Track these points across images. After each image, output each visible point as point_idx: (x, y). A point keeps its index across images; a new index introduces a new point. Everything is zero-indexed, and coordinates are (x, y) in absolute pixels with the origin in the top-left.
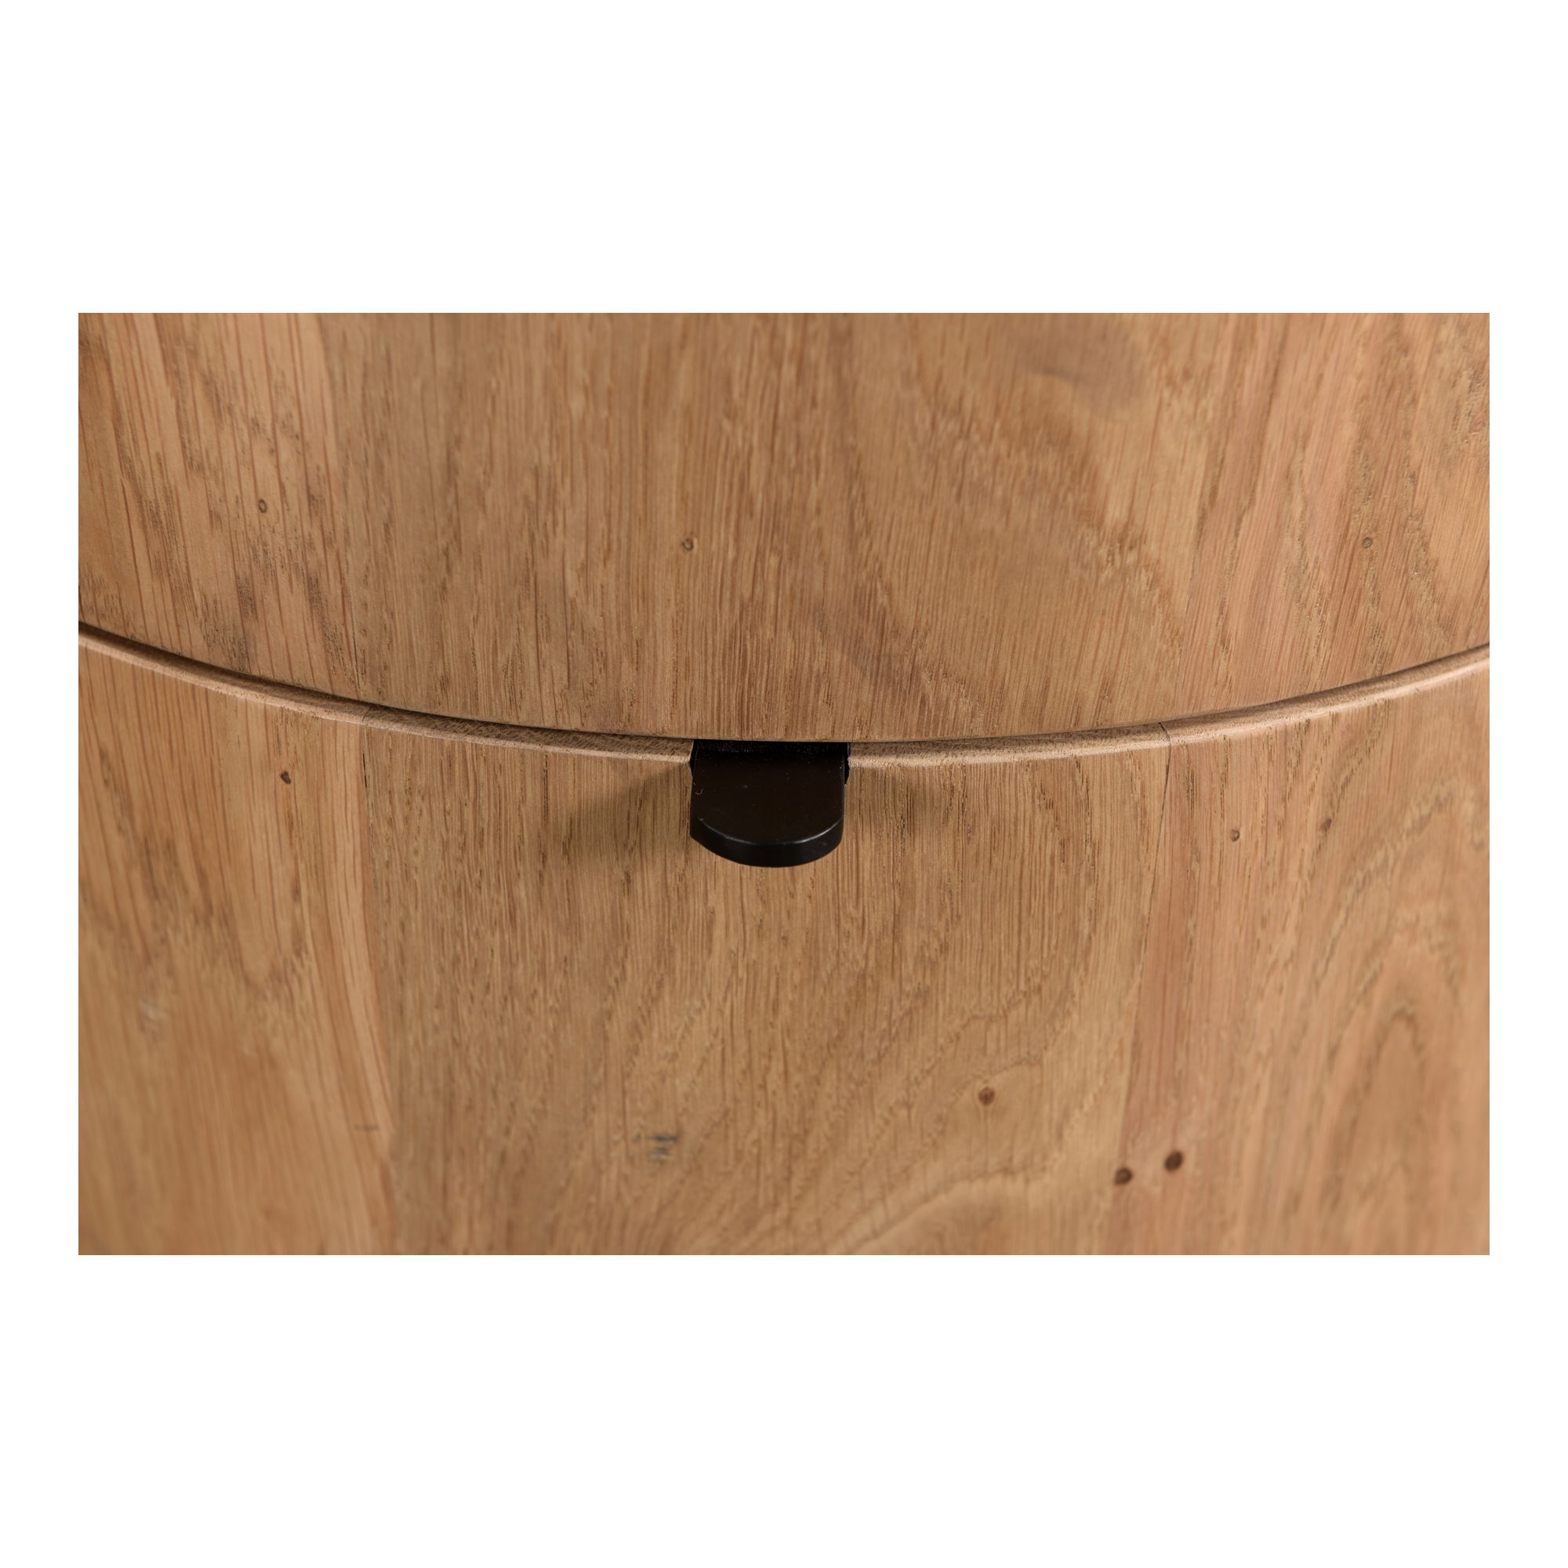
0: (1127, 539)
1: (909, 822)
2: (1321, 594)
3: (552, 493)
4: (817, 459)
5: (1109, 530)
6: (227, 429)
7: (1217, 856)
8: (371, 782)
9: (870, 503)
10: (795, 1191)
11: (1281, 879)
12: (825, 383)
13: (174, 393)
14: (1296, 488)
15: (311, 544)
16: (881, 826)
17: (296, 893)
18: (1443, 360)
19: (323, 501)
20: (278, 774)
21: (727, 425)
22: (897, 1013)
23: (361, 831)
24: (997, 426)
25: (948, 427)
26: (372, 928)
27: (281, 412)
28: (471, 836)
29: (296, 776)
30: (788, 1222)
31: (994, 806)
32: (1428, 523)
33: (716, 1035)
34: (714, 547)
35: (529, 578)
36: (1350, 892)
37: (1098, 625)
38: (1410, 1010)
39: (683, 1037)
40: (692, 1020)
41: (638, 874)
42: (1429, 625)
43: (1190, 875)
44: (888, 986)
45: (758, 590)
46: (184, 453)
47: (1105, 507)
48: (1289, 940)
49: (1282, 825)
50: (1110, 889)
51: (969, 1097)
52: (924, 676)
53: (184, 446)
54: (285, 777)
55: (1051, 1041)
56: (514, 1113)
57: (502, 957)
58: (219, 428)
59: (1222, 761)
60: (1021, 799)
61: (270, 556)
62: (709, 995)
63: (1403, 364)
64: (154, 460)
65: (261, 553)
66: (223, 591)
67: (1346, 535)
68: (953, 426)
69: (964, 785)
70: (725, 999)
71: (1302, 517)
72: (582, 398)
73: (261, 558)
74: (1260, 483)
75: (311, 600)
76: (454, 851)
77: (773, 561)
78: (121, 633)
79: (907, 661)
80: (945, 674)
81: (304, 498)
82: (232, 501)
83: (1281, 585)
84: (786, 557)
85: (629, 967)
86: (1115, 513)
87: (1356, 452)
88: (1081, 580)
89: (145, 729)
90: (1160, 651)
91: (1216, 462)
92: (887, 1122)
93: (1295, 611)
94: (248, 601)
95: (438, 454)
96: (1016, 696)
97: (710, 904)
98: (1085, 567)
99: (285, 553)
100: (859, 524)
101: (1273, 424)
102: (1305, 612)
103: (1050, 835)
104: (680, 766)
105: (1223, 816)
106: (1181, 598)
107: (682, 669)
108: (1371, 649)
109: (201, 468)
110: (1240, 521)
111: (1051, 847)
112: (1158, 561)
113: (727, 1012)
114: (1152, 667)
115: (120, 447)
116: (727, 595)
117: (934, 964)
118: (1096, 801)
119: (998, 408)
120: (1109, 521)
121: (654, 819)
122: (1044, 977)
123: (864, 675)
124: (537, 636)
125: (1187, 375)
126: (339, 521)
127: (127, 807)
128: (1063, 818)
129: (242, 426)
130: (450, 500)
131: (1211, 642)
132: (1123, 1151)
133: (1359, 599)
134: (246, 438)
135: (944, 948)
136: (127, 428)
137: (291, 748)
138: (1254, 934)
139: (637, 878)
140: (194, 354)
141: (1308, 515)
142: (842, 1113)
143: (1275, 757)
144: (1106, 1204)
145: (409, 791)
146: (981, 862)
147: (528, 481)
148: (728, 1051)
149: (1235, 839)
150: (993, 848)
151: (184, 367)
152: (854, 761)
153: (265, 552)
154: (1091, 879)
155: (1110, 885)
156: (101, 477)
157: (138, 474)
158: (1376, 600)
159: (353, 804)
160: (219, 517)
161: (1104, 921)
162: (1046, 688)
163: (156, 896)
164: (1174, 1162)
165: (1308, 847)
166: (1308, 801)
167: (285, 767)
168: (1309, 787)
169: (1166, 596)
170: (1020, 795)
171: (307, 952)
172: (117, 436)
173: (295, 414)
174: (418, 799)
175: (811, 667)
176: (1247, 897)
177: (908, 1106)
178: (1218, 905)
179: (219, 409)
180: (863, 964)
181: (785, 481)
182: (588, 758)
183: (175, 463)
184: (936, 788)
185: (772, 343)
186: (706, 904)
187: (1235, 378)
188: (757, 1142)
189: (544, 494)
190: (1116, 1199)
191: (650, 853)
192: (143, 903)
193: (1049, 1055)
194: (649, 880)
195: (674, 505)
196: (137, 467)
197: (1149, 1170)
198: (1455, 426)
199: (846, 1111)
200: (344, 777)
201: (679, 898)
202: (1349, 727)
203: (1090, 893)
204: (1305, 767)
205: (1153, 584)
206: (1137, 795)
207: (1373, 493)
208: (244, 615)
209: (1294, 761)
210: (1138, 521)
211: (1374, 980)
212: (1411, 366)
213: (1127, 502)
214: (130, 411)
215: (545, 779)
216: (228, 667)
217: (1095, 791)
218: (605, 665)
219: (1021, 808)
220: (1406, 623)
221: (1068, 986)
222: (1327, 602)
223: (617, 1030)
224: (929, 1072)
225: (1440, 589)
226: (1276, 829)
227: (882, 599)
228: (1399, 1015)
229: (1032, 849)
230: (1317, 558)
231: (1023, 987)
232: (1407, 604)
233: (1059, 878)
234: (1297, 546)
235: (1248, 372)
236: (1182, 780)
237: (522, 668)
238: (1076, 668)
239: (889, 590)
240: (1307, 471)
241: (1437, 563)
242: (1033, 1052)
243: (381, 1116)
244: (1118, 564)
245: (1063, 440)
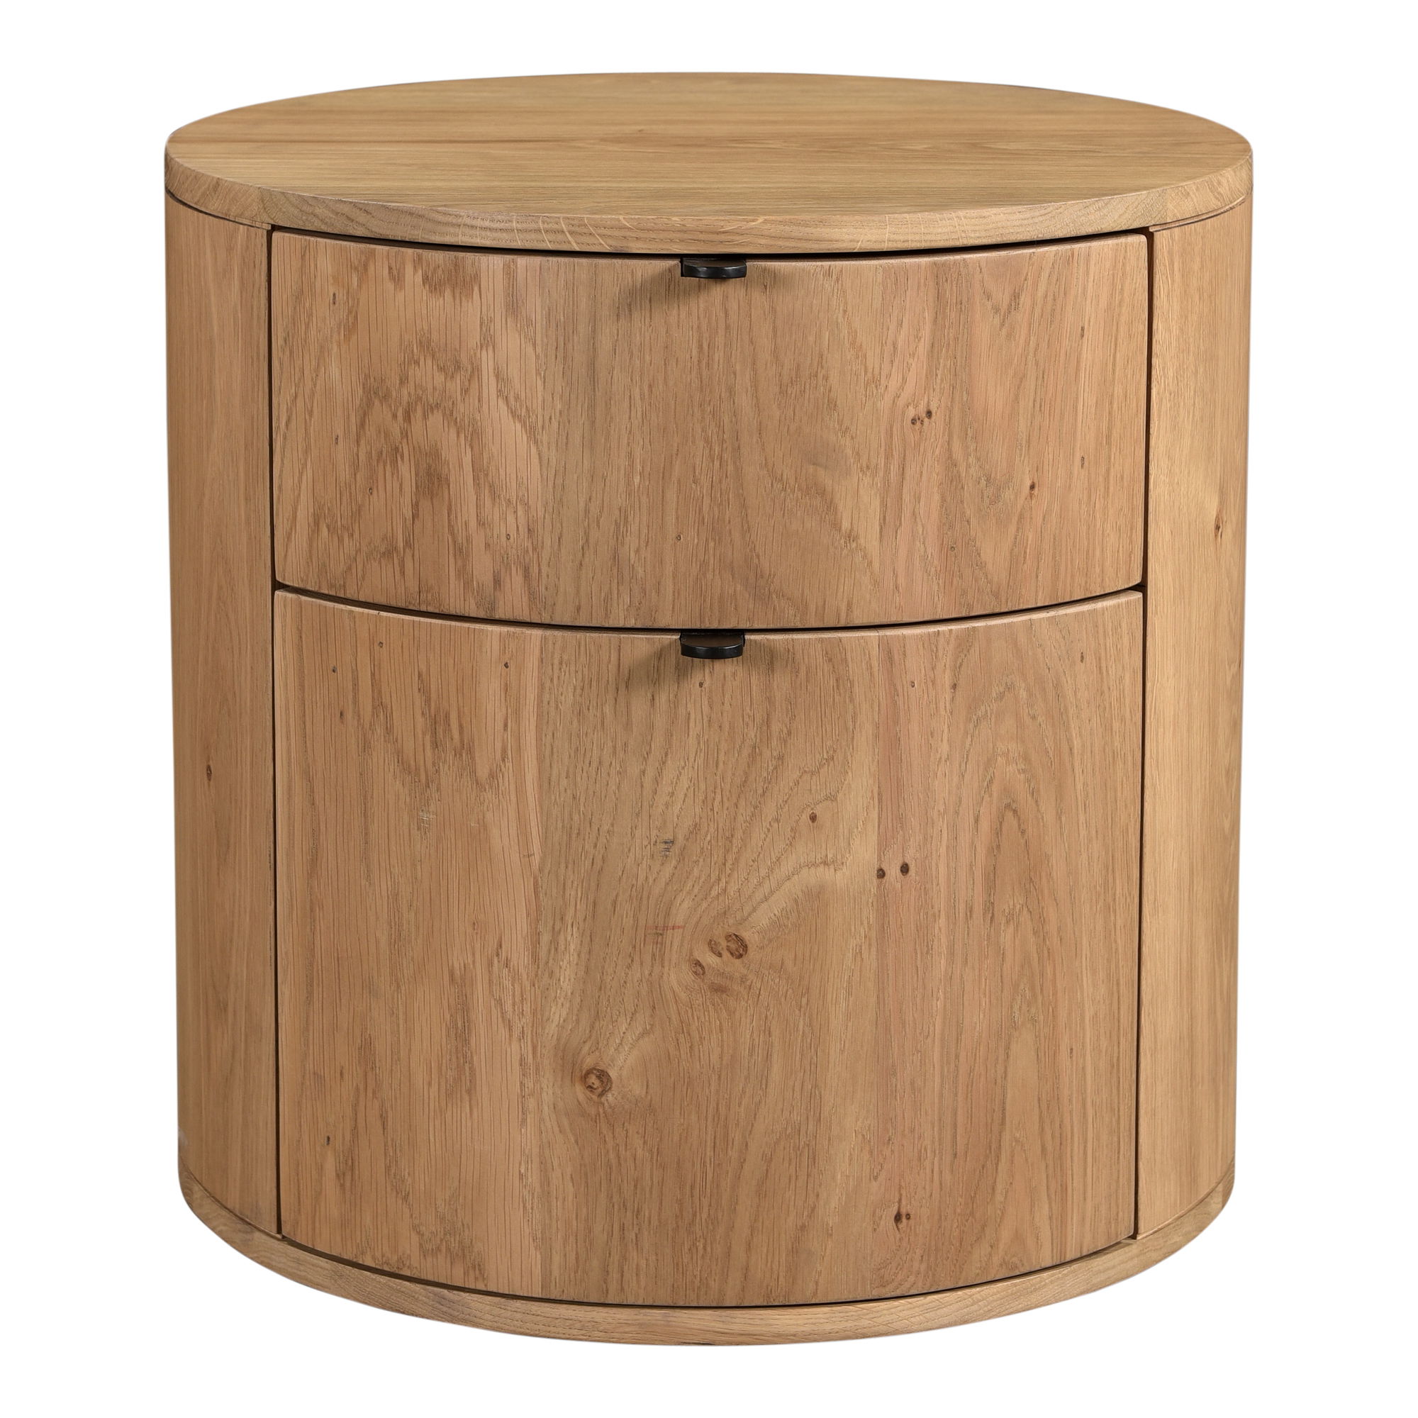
0: (851, 537)
1: (771, 666)
2: (936, 570)
3: (626, 518)
4: (728, 499)
5: (844, 532)
6: (497, 505)
7: (906, 694)
8: (544, 661)
9: (749, 518)
10: (728, 871)
11: (937, 712)
12: (731, 468)
13: (476, 493)
14: (918, 520)
15: (527, 551)
16: (759, 668)
17: (506, 725)
18: (972, 471)
19: (534, 531)
20: (503, 664)
21: (694, 486)
22: (771, 768)
23: (538, 687)
24: (796, 486)
25: (778, 486)
26: (539, 739)
27: (520, 494)
28: (586, 682)
29: (512, 665)
30: (725, 890)
31: (806, 659)
32: (978, 544)
33: (691, 781)
34: (689, 539)
35: (615, 556)
36: (971, 726)
37: (843, 575)
38: (1014, 806)
39: (676, 783)
40: (680, 773)
41: (658, 695)
42: (988, 594)
43: (895, 703)
44: (767, 753)
45: (706, 557)
46: (477, 519)
47: (841, 522)
48: (945, 747)
49: (933, 682)
50: (860, 706)
51: (805, 817)
52: (774, 596)
53: (477, 516)
54: (506, 666)
55: (840, 788)
56: (599, 834)
57: (597, 745)
58: (494, 504)
59: (902, 645)
60: (817, 657)
61: (509, 559)
62: (688, 759)
63: (955, 472)
64: (464, 523)
65: (505, 559)
66: (488, 579)
67: (943, 544)
68: (780, 486)
69: (793, 649)
70: (695, 760)
71: (923, 534)
72: (639, 477)
73: (505, 561)
74: (903, 516)
75: (525, 577)
76: (579, 691)
77: (712, 544)
78: (437, 611)
79: (767, 589)
80: (783, 595)
81: (526, 530)
82: (495, 536)
83: (918, 564)
84: (717, 542)
85: (653, 746)
86: (846, 525)
87: (942, 506)
88: (835, 554)
89: (443, 655)
90: (870, 589)
91: (884, 505)
92: (769, 830)
93: (925, 577)
94: (497, 582)
95: (582, 505)
96: (812, 608)
97: (688, 710)
98: (836, 548)
99: (516, 557)
100: (745, 527)
101: (905, 490)
102: (930, 577)
103: (831, 676)
104: (676, 639)
105: (906, 673)
106: (876, 565)
107: (676, 595)
108: (963, 601)
109: (484, 524)
110: (896, 532)
111: (832, 682)
112: (865, 547)
113: (696, 768)
114: (868, 596)
115: (449, 520)
116: (694, 560)
117: (785, 741)
118: (850, 660)
119: (796, 479)
120: (843, 528)
121: (664, 666)
122: (835, 751)
123: (750, 595)
124: (618, 583)
125: (868, 468)
126: (540, 538)
127: (428, 701)
128: (836, 667)
129: (504, 503)
130: (586, 524)
131: (892, 587)
132: (880, 859)
133: (953, 575)
134: (504, 509)
135: (789, 733)
136: (453, 512)
137: (510, 649)
138: (928, 741)
139: (657, 698)
140: (487, 475)
141: (925, 532)
142: (748, 825)
143: (926, 646)
144: (874, 891)
145: (561, 663)
146: (803, 688)
147: (617, 512)
148: (696, 789)
149: (913, 686)
150: (807, 681)
151: (482, 481)
152: (747, 637)
153: (507, 558)
154: (852, 700)
155: (860, 704)
156: (438, 537)
157: (456, 531)
158: (961, 577)
159: (535, 674)
160: (489, 545)
161: (859, 723)
162: (824, 604)
163: (437, 746)
164: (905, 869)
165: (948, 697)
166: (944, 671)
167: (507, 660)
168: (943, 664)
169: (870, 564)
170: (817, 654)
171: (508, 758)
172: (449, 516)
173: (526, 495)
174: (564, 666)
175: (728, 592)
176: (922, 718)
177: (777, 821)
178: (909, 721)
179: (494, 496)
180: (754, 740)
181: (716, 509)
182: (638, 638)
183: (473, 524)
184: (782, 649)
185: (710, 452)
186: (686, 710)
187: (887, 471)
188: (710, 841)
189: (623, 518)
190: (879, 887)
191: (662, 684)
192: (429, 753)
193: (840, 796)
194: (662, 699)
195: (674, 521)
196: (456, 529)
197: (893, 871)
198: (983, 501)
199: (750, 824)
200: (532, 662)
201: (675, 707)
202: (957, 636)
203: (851, 707)
204: (940, 653)
205: (865, 557)
206: (867, 659)
207: (951, 527)
208: (495, 589)
209: (935, 649)
210: (855, 529)
211: (991, 781)
212: (958, 472)
213: (850, 521)
214: (456, 505)
215: (619, 650)
216: (485, 617)
217: (849, 654)
218: (645, 594)
219: (818, 661)
220: (977, 591)
221: (845, 757)
222: (939, 575)
223: (648, 780)
224: (786, 802)
225: (989, 577)
226: (931, 684)
227: (756, 561)
228: (1008, 806)
229: (824, 683)
230: (932, 553)
231: (825, 756)
232: (975, 581)
233: (837, 698)
234: (922, 546)
235: (892, 468)
236: (886, 652)
237: (611, 598)
238: (836, 595)
239: (758, 557)
240: (922, 512)
241: (986, 564)
242: (833, 794)
243: (536, 847)
244: (849, 548)
245: (823, 493)
